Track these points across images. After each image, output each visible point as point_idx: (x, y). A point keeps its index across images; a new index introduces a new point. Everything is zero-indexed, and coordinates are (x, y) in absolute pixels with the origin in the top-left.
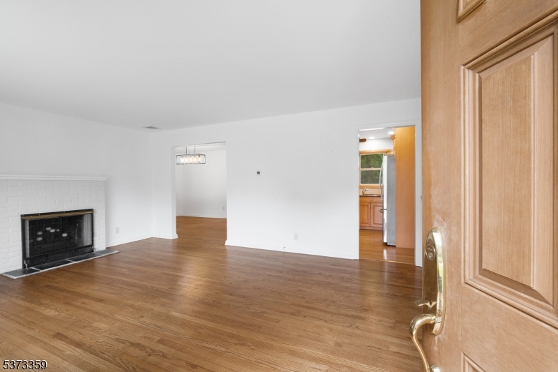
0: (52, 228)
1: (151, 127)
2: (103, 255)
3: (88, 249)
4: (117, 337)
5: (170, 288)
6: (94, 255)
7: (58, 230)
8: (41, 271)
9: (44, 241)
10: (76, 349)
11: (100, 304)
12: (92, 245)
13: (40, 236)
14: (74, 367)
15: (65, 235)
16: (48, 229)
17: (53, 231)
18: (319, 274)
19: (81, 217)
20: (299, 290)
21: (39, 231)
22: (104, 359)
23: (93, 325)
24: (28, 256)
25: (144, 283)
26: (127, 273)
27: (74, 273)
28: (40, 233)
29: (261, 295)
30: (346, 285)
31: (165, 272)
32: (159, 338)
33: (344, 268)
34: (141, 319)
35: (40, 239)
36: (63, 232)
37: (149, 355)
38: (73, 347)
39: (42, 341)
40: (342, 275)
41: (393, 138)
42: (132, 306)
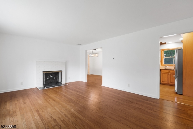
0: (51, 76)
1: (79, 44)
2: (64, 85)
3: (60, 83)
4: (51, 115)
5: (76, 100)
6: (61, 85)
7: (53, 77)
8: (46, 88)
9: (49, 79)
10: (38, 117)
11: (54, 102)
12: (61, 82)
13: (48, 78)
14: (34, 123)
15: (54, 78)
16: (50, 76)
17: (51, 77)
18: (136, 103)
19: (58, 73)
20: (124, 110)
21: (48, 76)
22: (43, 123)
23: (48, 109)
24: (44, 83)
25: (69, 96)
26: (66, 92)
27: (53, 90)
28: (48, 77)
29: (107, 109)
30: (149, 111)
31: (77, 93)
32: (62, 119)
33: (150, 102)
34: (62, 110)
35: (48, 79)
36: (54, 77)
37: (56, 126)
38: (38, 116)
39: (32, 111)
40: (148, 106)
41: (182, 42)
42: (61, 104)
